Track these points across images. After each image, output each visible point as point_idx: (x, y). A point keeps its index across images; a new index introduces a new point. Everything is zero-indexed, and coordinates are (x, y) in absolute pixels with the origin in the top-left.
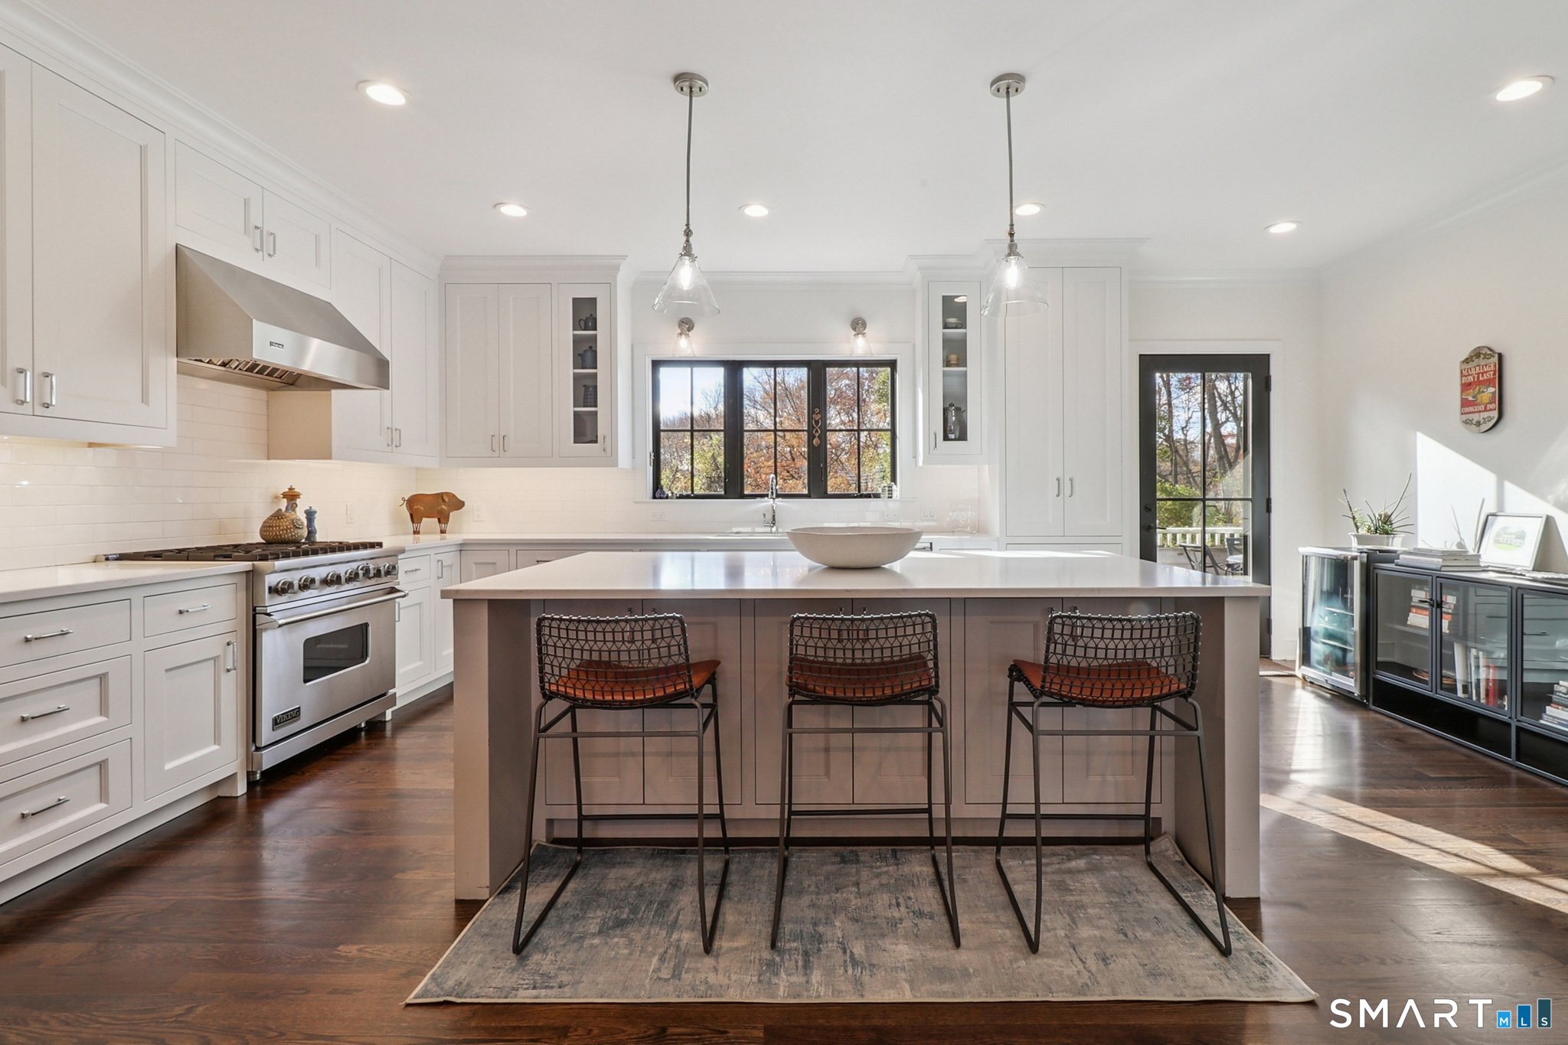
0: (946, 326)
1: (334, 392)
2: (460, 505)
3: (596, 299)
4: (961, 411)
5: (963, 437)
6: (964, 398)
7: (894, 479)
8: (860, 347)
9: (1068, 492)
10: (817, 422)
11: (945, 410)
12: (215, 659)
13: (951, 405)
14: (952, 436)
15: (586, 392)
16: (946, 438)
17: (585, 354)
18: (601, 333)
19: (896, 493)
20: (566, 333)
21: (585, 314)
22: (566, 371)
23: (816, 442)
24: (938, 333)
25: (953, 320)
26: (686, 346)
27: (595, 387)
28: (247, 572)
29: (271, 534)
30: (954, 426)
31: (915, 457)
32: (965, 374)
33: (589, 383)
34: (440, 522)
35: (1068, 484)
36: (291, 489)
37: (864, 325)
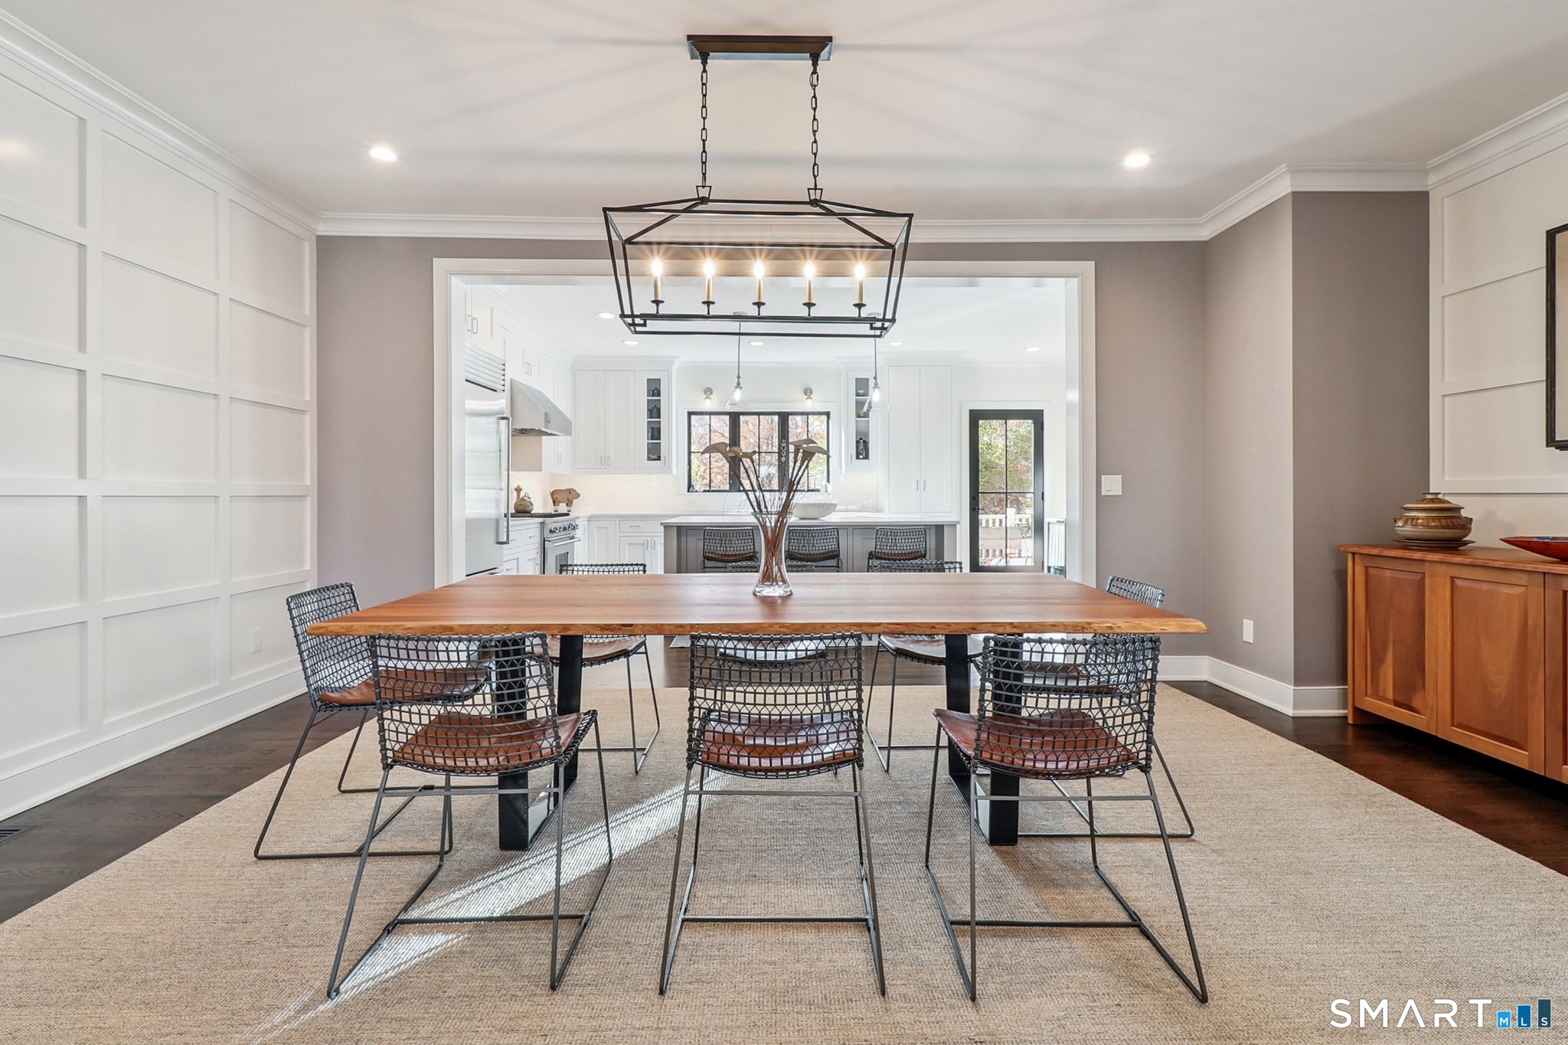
0: (857, 395)
1: (543, 437)
2: (578, 496)
3: (660, 379)
4: (866, 443)
5: (867, 457)
6: (867, 434)
7: (828, 481)
8: (809, 405)
9: (922, 488)
10: (784, 448)
11: (858, 442)
12: (534, 559)
13: (861, 439)
14: (861, 457)
15: (655, 433)
16: (858, 458)
17: (654, 411)
18: (663, 398)
19: (830, 487)
20: (642, 399)
21: (654, 389)
22: (643, 420)
23: (783, 459)
24: (853, 398)
25: (861, 391)
26: (708, 405)
27: (659, 429)
28: (541, 523)
29: (521, 508)
30: (862, 449)
31: (841, 468)
32: (868, 421)
33: (656, 426)
34: (567, 505)
35: (922, 483)
36: (518, 486)
37: (811, 392)
